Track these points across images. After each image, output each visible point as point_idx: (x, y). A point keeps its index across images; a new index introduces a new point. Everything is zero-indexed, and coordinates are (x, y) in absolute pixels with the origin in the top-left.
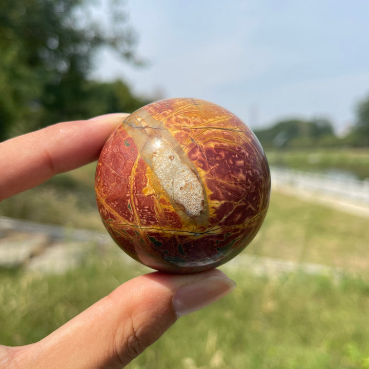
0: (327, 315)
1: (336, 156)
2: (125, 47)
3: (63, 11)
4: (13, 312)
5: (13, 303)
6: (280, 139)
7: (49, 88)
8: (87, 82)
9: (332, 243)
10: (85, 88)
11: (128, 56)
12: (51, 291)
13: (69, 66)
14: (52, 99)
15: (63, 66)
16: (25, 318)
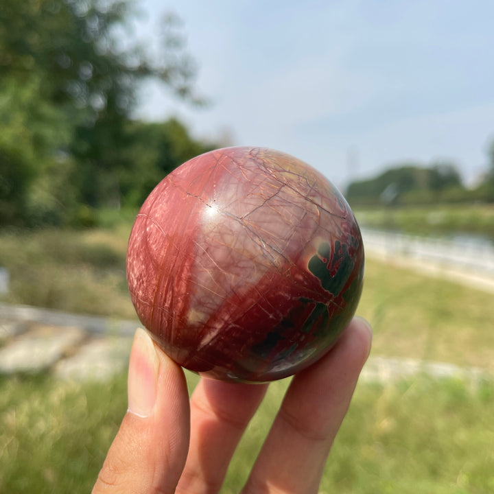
0: (462, 436)
1: (464, 214)
2: (179, 81)
3: (97, 29)
4: (42, 437)
5: (41, 425)
6: (389, 194)
7: (81, 132)
8: (130, 122)
9: (464, 332)
10: (129, 130)
11: (183, 92)
12: (91, 408)
13: (106, 102)
14: (84, 147)
15: (99, 102)
16: (57, 445)
